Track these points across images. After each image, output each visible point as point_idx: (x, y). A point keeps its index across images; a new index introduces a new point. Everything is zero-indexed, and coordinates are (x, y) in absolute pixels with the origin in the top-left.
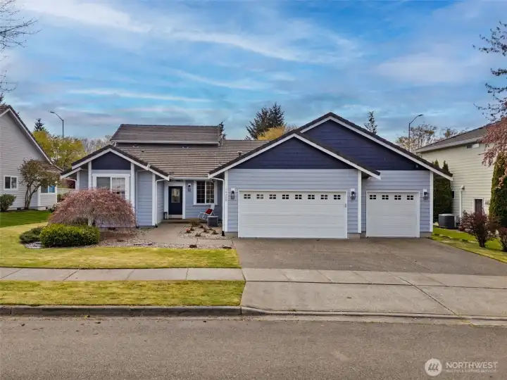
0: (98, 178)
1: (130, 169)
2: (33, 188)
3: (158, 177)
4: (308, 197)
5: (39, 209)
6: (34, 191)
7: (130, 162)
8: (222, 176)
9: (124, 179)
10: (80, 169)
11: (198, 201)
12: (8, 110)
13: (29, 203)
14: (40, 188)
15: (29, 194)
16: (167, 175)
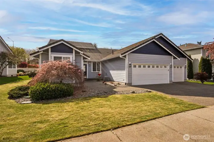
0: (55, 57)
1: (72, 53)
2: (4, 65)
3: (84, 58)
5: (7, 76)
6: (5, 67)
7: (73, 49)
8: (125, 56)
9: (70, 58)
10: (42, 52)
11: (93, 71)
13: (2, 73)
14: (8, 66)
15: (2, 69)
16: (89, 57)
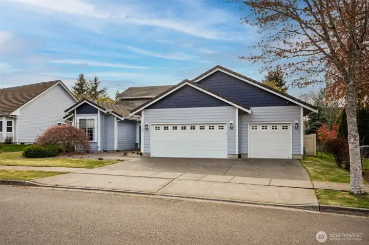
0: (80, 120)
1: (97, 113)
3: (118, 119)
4: (199, 128)
7: (97, 109)
8: (139, 114)
9: (94, 119)
12: (58, 83)
16: (122, 117)
